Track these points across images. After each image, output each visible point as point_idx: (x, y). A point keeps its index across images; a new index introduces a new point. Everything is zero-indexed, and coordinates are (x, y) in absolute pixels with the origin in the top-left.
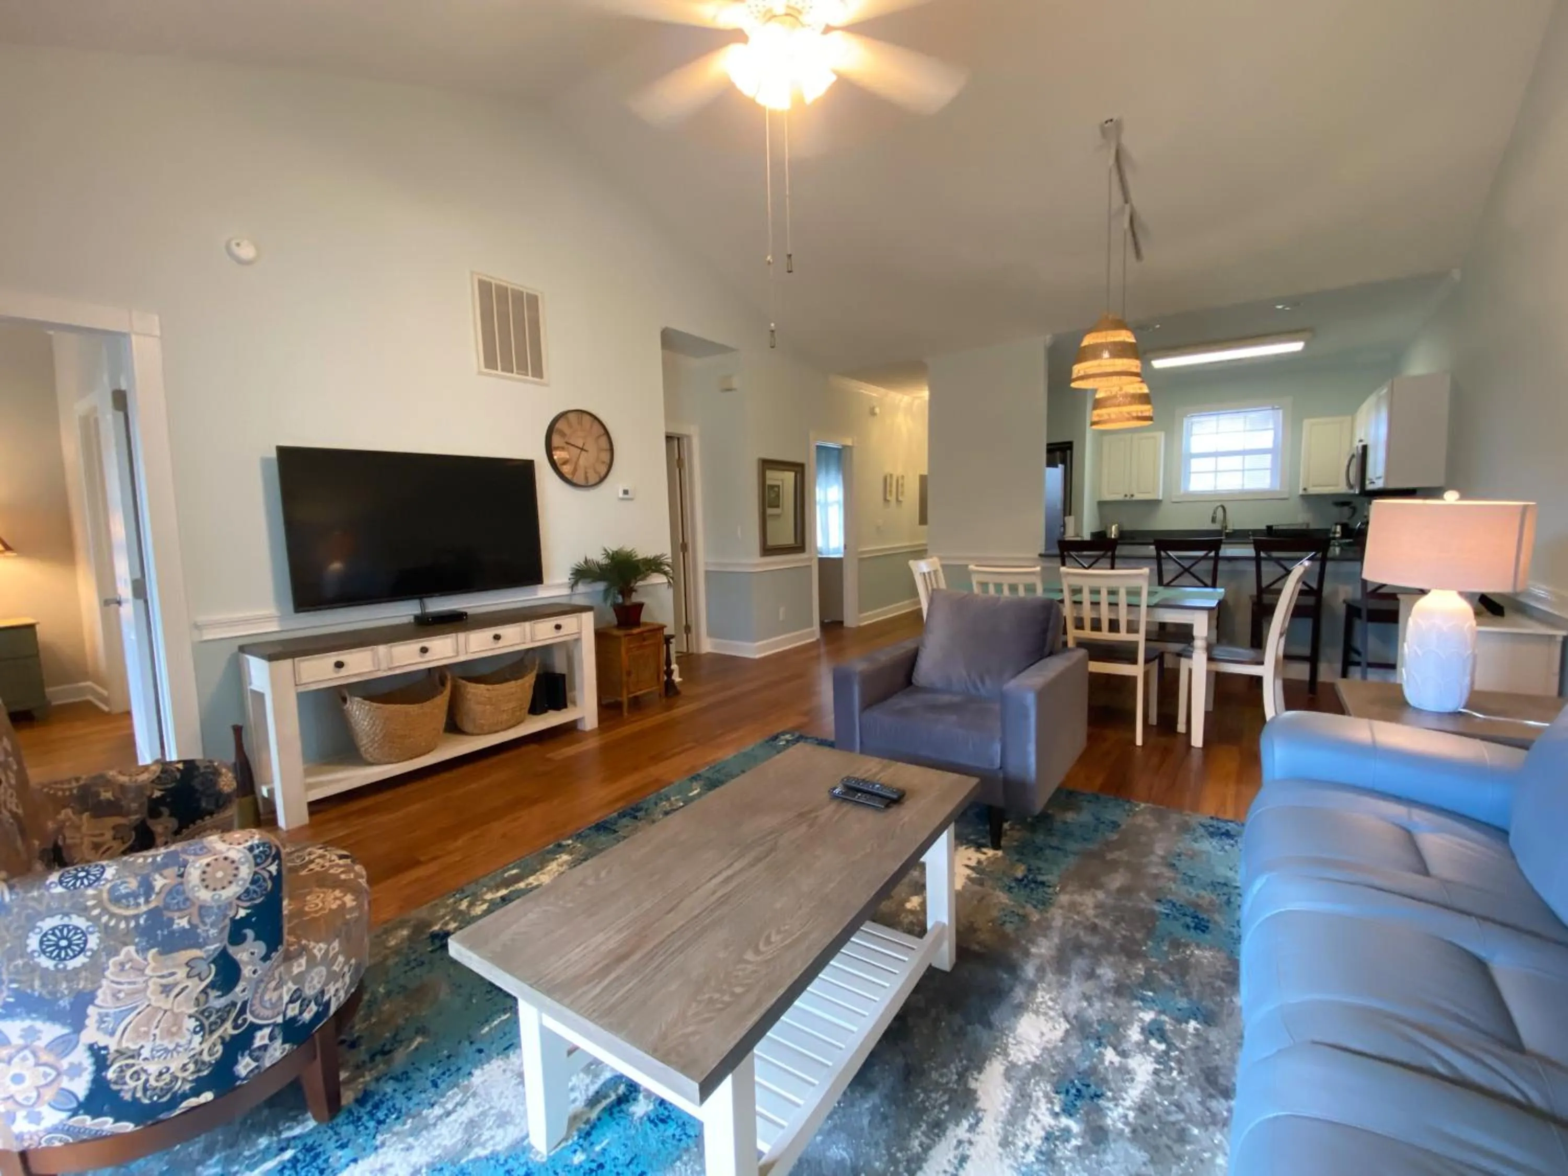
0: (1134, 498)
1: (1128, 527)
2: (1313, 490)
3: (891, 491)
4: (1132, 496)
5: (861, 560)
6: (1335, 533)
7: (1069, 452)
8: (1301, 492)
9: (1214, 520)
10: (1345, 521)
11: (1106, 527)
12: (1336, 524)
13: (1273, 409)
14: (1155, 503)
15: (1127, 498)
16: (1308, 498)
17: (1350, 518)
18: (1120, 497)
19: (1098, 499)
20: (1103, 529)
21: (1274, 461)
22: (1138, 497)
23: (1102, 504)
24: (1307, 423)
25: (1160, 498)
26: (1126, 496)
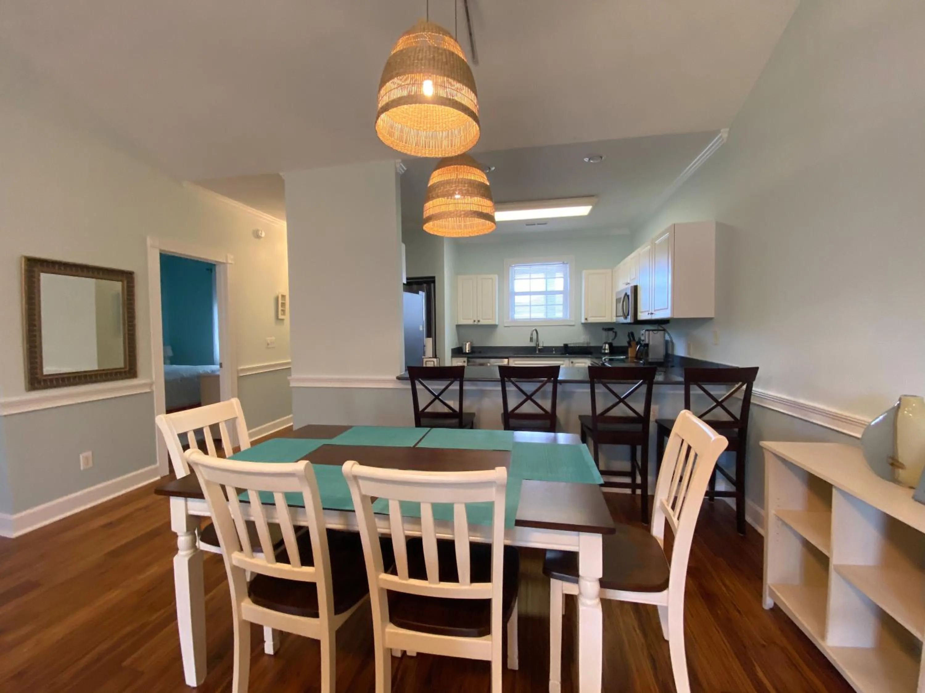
0: (480, 323)
1: (476, 344)
2: (591, 320)
3: (283, 311)
4: (479, 321)
5: (240, 378)
6: (605, 349)
7: (432, 285)
8: (583, 321)
9: (531, 340)
10: (610, 341)
11: (463, 344)
12: (606, 343)
13: (563, 263)
14: (493, 327)
15: (476, 323)
16: (588, 326)
17: (613, 339)
18: (470, 322)
19: (456, 324)
20: (460, 346)
21: (565, 299)
22: (483, 322)
23: (458, 326)
24: (584, 273)
25: (497, 324)
26: (475, 321)
